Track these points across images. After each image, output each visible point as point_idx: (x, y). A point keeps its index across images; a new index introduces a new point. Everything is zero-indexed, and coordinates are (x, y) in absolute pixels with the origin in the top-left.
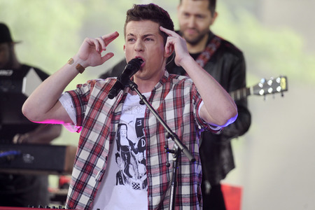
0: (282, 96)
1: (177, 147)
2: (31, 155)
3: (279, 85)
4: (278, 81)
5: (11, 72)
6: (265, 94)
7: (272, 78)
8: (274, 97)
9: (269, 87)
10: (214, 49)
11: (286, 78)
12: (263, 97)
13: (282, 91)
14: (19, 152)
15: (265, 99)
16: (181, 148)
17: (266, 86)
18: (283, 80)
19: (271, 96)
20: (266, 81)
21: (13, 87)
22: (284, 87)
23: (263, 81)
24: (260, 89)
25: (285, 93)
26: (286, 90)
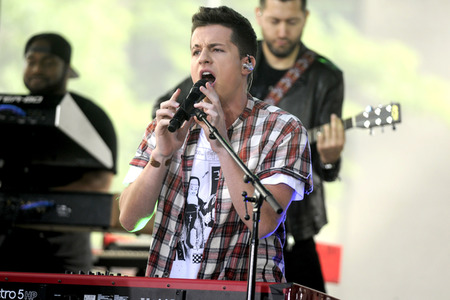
0: (394, 128)
1: (258, 194)
2: (68, 206)
3: (390, 114)
4: (388, 109)
5: (40, 99)
6: (371, 127)
7: (381, 106)
8: (383, 131)
9: (376, 117)
10: (306, 66)
11: (399, 105)
12: (369, 130)
13: (394, 123)
14: (52, 202)
15: (371, 133)
16: (264, 195)
17: (372, 115)
18: (395, 108)
19: (380, 129)
20: (373, 110)
21: (43, 118)
22: (396, 118)
23: (369, 109)
24: (366, 119)
25: (397, 126)
26: (399, 121)
